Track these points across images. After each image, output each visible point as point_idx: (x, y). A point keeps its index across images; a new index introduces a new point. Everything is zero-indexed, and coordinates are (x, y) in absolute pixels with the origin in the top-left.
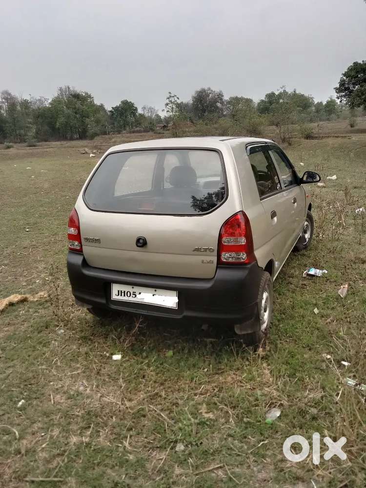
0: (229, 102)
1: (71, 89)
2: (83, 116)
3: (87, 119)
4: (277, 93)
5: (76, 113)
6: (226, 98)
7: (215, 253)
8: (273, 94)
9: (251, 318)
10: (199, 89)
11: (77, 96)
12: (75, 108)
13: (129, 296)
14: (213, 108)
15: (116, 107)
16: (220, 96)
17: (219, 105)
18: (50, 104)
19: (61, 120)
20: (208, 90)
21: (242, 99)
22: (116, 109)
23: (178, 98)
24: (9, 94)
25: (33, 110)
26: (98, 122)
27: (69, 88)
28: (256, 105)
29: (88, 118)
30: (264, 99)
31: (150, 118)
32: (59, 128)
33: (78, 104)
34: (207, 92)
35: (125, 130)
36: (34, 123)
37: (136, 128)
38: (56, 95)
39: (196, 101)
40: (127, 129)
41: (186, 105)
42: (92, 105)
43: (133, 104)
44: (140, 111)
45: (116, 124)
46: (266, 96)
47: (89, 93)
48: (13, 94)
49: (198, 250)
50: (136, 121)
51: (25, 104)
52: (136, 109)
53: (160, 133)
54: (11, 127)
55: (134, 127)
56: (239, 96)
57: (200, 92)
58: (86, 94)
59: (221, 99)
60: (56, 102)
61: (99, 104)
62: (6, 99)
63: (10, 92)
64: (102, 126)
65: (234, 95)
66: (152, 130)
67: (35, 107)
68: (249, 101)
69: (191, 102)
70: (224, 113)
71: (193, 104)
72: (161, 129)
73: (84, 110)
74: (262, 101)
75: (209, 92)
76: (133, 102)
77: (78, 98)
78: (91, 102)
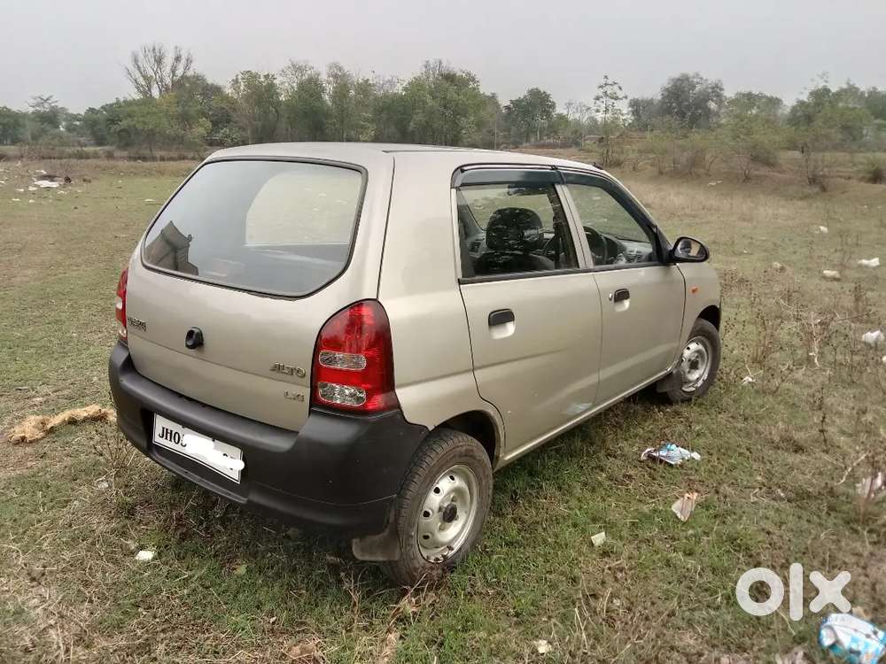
0: (733, 102)
1: (444, 64)
2: (456, 113)
3: (463, 119)
4: (834, 90)
5: (445, 107)
6: (729, 93)
7: (307, 380)
8: (826, 90)
9: (383, 531)
10: (676, 75)
11: (450, 78)
12: (445, 98)
13: (177, 441)
14: (700, 111)
15: (517, 101)
16: (716, 91)
17: (712, 105)
18: (405, 89)
19: (419, 117)
20: (694, 77)
21: (760, 97)
22: (517, 103)
23: (620, 88)
24: (340, 69)
25: (376, 99)
26: (480, 124)
27: (440, 63)
28: (787, 111)
29: (465, 116)
30: (806, 100)
31: (577, 122)
32: (413, 131)
33: (452, 93)
34: (691, 80)
35: (527, 141)
36: (372, 121)
37: (549, 138)
38: (417, 74)
39: (668, 96)
40: (533, 140)
41: (650, 103)
42: (475, 94)
43: (548, 96)
44: (560, 109)
45: (514, 129)
46: (811, 94)
47: (473, 73)
48: (346, 69)
49: (278, 368)
50: (550, 127)
51: (365, 88)
52: (553, 106)
53: (589, 151)
54: (334, 124)
55: (545, 138)
56: (755, 92)
57: (679, 80)
58: (469, 74)
59: (719, 96)
60: (416, 86)
61: (488, 94)
62: (335, 76)
63: (341, 64)
64: (489, 132)
65: (745, 90)
66: (577, 144)
67: (380, 93)
68: (774, 102)
69: (660, 97)
70: (722, 122)
71: (662, 102)
72: (595, 143)
73: (461, 102)
74: (802, 103)
75: (695, 80)
76: (548, 92)
77: (452, 81)
78: (474, 89)
